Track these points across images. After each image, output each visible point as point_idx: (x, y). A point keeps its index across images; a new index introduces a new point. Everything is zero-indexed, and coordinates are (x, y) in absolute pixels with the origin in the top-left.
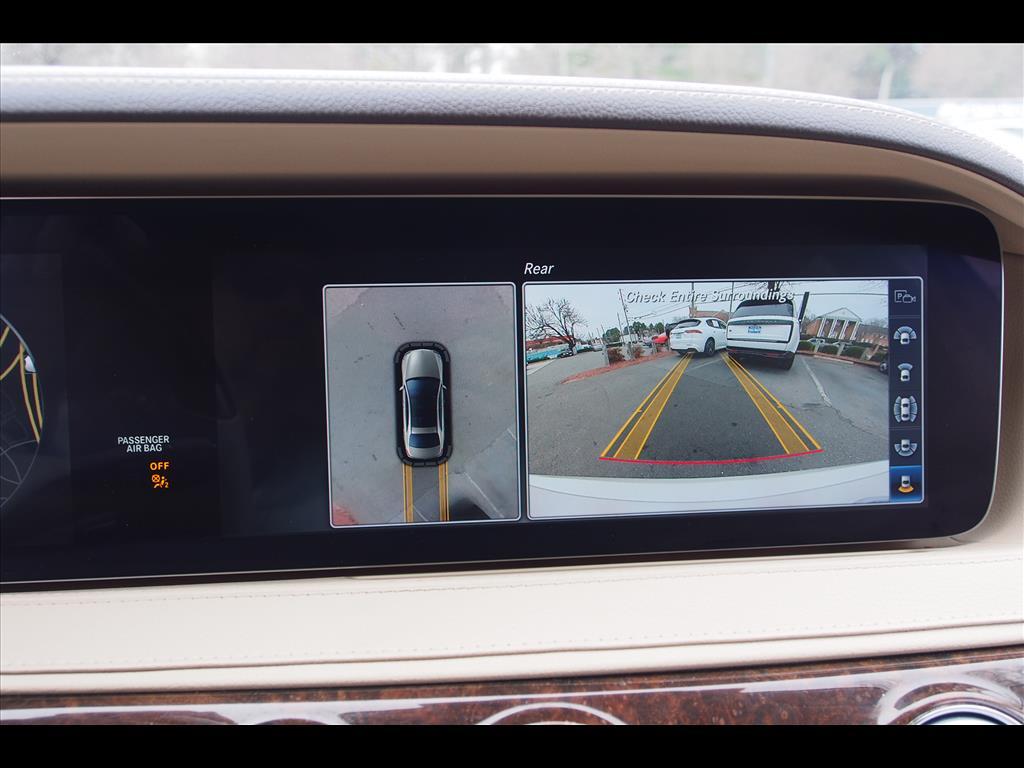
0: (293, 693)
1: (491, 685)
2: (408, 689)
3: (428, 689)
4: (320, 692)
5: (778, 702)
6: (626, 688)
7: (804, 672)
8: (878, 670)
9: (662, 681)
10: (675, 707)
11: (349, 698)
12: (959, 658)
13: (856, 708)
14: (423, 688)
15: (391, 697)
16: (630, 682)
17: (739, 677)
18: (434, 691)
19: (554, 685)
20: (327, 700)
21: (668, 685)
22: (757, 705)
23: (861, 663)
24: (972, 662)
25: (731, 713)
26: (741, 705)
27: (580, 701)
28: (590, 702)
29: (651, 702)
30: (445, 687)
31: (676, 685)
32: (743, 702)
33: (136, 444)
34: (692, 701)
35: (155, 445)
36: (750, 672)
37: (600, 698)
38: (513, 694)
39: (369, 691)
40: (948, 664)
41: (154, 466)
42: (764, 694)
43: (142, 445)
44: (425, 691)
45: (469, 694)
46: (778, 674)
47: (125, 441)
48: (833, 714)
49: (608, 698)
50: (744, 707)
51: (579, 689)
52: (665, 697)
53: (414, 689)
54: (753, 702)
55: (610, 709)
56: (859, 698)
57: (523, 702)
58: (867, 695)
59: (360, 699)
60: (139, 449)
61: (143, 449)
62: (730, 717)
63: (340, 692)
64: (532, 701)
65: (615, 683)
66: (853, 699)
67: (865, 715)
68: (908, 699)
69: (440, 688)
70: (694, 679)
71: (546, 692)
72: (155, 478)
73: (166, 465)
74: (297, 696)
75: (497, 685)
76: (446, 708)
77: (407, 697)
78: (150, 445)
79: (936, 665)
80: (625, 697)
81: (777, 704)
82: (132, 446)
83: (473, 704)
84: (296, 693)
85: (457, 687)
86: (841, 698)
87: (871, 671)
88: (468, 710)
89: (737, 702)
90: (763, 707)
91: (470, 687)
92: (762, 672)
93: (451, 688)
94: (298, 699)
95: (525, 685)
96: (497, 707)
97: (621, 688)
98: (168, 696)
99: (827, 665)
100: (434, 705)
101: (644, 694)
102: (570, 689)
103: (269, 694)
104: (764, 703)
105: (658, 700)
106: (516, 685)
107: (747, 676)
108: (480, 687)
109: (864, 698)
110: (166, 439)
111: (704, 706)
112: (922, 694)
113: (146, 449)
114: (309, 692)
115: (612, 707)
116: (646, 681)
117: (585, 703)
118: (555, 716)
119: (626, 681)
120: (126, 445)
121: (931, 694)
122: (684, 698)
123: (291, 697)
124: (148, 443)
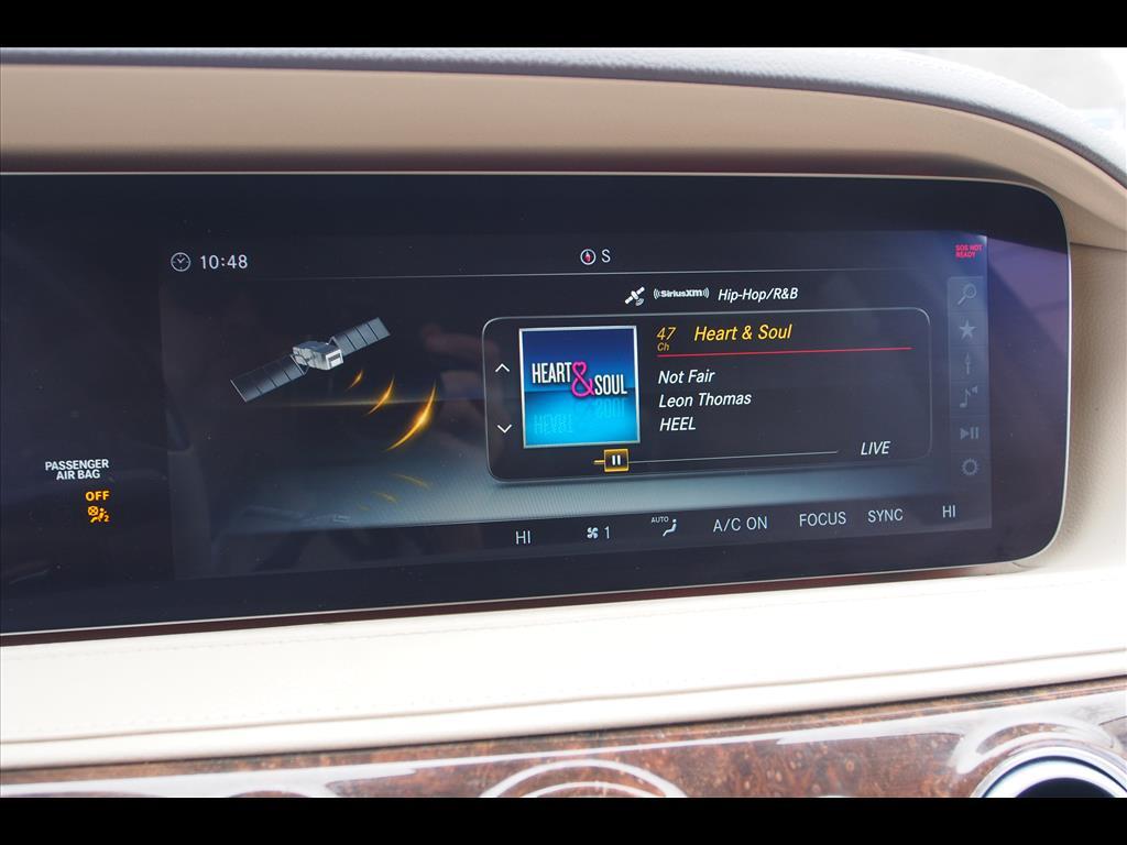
0: (264, 759)
1: (504, 743)
2: (405, 750)
3: (428, 749)
4: (298, 758)
5: (842, 751)
6: (664, 741)
7: (870, 716)
8: (954, 710)
9: (707, 732)
10: (722, 761)
11: (334, 763)
12: (1043, 694)
13: (932, 756)
14: (423, 749)
15: (385, 760)
16: (669, 734)
17: (795, 723)
18: (437, 751)
19: (579, 740)
20: (307, 766)
21: (713, 735)
22: (818, 756)
23: (934, 703)
24: (1058, 698)
25: (789, 767)
26: (799, 756)
27: (612, 757)
28: (624, 758)
29: (695, 755)
30: (450, 747)
31: (723, 735)
32: (802, 752)
33: (68, 470)
34: (743, 753)
35: (91, 470)
36: (807, 717)
37: (635, 753)
38: (532, 751)
39: (358, 754)
40: (1031, 701)
41: (91, 496)
42: (825, 743)
43: (76, 471)
44: (426, 752)
45: (479, 754)
46: (839, 719)
47: (54, 466)
48: (905, 763)
49: (645, 753)
50: (804, 759)
51: (610, 743)
52: (711, 750)
53: (413, 750)
54: (814, 752)
55: (648, 765)
56: (934, 744)
57: (544, 761)
58: (943, 739)
59: (347, 763)
60: (71, 475)
61: (76, 475)
62: (787, 770)
63: (323, 757)
64: (554, 760)
65: (652, 736)
66: (929, 745)
67: (941, 764)
68: (990, 743)
69: (444, 748)
70: (743, 727)
71: (571, 748)
72: (92, 510)
73: (105, 494)
74: (271, 763)
75: (511, 743)
76: (452, 771)
77: (405, 760)
78: (85, 470)
79: (1019, 703)
80: (664, 752)
81: (841, 754)
82: (63, 472)
83: (485, 767)
84: (268, 759)
85: (464, 746)
86: (914, 745)
87: (946, 712)
88: (478, 773)
89: (795, 752)
90: (825, 758)
91: (479, 745)
92: (823, 717)
93: (458, 747)
94: (272, 766)
95: (545, 741)
96: (513, 768)
97: (657, 740)
98: (111, 769)
99: (896, 707)
100: (437, 769)
101: (686, 747)
102: (599, 744)
103: (236, 762)
104: (825, 752)
105: (703, 753)
106: (535, 741)
107: (805, 722)
108: (492, 745)
109: (939, 743)
110: (105, 463)
111: (756, 759)
112: (1005, 737)
113: (81, 475)
114: (285, 758)
115: (649, 762)
116: (688, 731)
117: (617, 759)
118: (584, 775)
119: (664, 732)
120: (56, 471)
121: (1016, 736)
122: (733, 750)
123: (263, 764)
124: (83, 469)
